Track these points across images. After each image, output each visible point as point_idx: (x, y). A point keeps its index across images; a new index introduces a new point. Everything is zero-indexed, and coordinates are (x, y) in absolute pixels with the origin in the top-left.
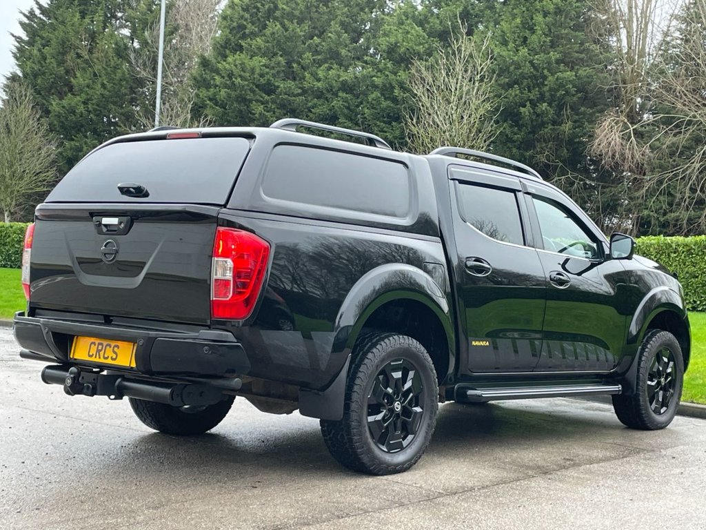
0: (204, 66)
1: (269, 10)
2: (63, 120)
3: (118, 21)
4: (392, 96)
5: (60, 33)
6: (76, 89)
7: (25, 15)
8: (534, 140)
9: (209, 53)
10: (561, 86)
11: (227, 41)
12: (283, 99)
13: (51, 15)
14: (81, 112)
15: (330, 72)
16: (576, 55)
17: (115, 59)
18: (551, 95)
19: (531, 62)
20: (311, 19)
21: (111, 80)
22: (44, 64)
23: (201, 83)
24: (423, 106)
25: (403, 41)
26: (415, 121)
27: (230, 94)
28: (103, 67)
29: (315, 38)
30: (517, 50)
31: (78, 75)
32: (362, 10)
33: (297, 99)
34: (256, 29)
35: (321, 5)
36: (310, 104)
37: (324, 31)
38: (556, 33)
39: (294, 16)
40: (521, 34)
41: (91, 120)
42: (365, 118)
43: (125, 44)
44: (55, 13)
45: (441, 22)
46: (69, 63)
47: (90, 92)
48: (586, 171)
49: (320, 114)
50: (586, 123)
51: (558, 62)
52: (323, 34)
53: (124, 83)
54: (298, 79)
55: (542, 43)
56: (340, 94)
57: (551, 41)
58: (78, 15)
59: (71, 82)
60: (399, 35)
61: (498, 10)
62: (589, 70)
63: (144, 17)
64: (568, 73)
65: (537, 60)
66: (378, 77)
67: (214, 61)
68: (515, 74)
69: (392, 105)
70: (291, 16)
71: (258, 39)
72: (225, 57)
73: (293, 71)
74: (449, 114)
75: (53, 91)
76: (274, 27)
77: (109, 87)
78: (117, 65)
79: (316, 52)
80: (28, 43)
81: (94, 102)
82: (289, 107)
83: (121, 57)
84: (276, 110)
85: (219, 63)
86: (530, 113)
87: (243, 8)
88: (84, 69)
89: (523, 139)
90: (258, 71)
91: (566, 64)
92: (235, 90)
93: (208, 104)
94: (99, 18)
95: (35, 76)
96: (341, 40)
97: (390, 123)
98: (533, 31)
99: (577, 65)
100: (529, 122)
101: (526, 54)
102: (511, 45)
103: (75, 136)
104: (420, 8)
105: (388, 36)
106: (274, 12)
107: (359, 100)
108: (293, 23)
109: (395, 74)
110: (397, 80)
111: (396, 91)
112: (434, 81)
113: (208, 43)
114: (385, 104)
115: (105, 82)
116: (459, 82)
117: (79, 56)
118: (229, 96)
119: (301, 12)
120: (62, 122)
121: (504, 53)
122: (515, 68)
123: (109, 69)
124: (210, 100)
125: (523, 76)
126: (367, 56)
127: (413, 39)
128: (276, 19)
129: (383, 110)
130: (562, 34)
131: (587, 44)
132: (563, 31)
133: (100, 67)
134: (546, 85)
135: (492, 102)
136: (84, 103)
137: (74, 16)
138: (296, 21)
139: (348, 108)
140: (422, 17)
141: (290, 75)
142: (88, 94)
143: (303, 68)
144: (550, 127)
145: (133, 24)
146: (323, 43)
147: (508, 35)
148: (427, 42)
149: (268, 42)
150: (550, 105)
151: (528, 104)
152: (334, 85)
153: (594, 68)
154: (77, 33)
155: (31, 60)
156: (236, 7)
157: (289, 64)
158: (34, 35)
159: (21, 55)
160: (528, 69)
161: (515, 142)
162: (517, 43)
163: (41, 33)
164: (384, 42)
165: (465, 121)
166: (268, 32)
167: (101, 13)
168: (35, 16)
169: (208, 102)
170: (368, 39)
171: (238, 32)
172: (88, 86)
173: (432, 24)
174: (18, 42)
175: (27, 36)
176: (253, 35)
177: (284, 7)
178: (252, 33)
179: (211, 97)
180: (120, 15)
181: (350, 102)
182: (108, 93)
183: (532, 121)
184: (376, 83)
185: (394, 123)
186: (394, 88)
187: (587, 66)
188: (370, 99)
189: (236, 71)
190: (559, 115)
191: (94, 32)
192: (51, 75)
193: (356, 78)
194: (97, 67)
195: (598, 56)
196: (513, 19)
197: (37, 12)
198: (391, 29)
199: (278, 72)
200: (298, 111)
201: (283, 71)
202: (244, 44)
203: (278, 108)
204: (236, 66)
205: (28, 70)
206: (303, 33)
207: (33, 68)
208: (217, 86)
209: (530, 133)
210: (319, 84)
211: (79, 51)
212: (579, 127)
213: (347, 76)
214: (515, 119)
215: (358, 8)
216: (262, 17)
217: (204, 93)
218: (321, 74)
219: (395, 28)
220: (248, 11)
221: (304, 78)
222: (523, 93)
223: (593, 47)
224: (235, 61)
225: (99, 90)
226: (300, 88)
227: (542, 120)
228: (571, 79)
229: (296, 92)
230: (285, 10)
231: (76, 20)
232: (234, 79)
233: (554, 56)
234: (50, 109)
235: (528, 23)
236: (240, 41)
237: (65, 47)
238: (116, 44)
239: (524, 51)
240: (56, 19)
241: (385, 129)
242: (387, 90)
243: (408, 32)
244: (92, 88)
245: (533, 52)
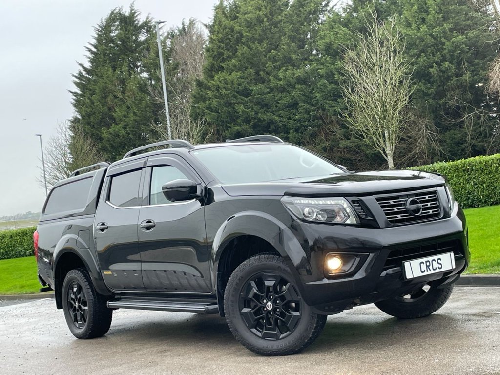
0: (200, 86)
1: (237, 38)
2: (112, 142)
3: (139, 69)
4: (334, 81)
5: (100, 84)
6: (117, 120)
7: (76, 77)
8: (444, 90)
9: (202, 77)
10: (457, 47)
11: (213, 66)
12: (257, 98)
13: (94, 73)
14: (123, 134)
15: (287, 72)
16: (464, 23)
17: (139, 93)
18: (451, 56)
19: (431, 35)
20: (267, 38)
21: (139, 109)
22: (94, 107)
23: (199, 98)
24: (354, 79)
25: (335, 40)
26: (350, 90)
27: (220, 102)
28: (133, 101)
29: (273, 51)
30: (419, 29)
31: (117, 110)
32: (302, 25)
33: (267, 96)
34: (231, 54)
35: (273, 27)
36: (277, 98)
37: (278, 45)
38: (445, 10)
39: (255, 39)
40: (420, 16)
41: (131, 139)
42: (318, 100)
43: (144, 83)
44: (95, 72)
45: (360, 21)
46: (110, 103)
47: (127, 120)
48: (488, 107)
49: (285, 104)
50: (481, 71)
51: (451, 30)
52: (278, 47)
53: (148, 109)
54: (266, 82)
55: (436, 19)
56: (297, 86)
57: (443, 17)
58: (111, 69)
59: (113, 116)
60: (332, 37)
61: (400, 4)
62: (476, 32)
63: (154, 62)
64: (460, 37)
65: (435, 32)
66: (321, 69)
67: (206, 81)
68: (421, 46)
69: (335, 87)
70: (253, 40)
71: (233, 60)
72: (212, 77)
73: (261, 78)
74: (375, 80)
75: (102, 124)
76: (242, 50)
77: (138, 114)
78: (142, 98)
79: (275, 61)
80: (81, 95)
81: (130, 126)
82: (263, 103)
83: (143, 92)
84: (254, 107)
85: (209, 82)
86: (437, 71)
87: (219, 41)
88: (120, 105)
89: (436, 92)
90: (236, 82)
91: (458, 31)
92: (223, 99)
93: (206, 112)
94: (125, 68)
95: (89, 116)
96: (291, 48)
97: (336, 100)
98: (427, 12)
99: (466, 30)
100: (438, 78)
101: (426, 29)
102: (414, 26)
103: (122, 152)
104: (343, 15)
105: (324, 39)
106: (241, 39)
107: (311, 88)
108: (254, 43)
109: (334, 64)
110: (336, 68)
111: (336, 76)
112: (359, 58)
113: (200, 70)
114: (330, 87)
115: (135, 111)
116: (378, 55)
117: (116, 97)
118: (219, 103)
119: (260, 35)
120: (112, 144)
121: (410, 32)
122: (420, 42)
123: (137, 102)
124: (207, 109)
125: (427, 46)
126: (311, 56)
127: (342, 37)
128: (243, 43)
129: (329, 92)
130: (450, 10)
131: (471, 14)
132: (451, 8)
133: (130, 102)
134: (445, 49)
135: (406, 66)
136: (124, 128)
137: (108, 71)
138: (257, 42)
139: (304, 95)
140: (346, 21)
141: (260, 80)
142: (126, 121)
143: (267, 73)
144: (455, 79)
145: (148, 68)
146: (279, 54)
147: (410, 19)
148: (352, 37)
149: (240, 60)
150: (451, 62)
151: (434, 65)
152: (292, 81)
153: (479, 30)
154: (112, 81)
155: (85, 106)
156: (214, 41)
157: (257, 73)
158: (84, 89)
159: (78, 104)
160: (429, 40)
161: (430, 95)
162: (418, 23)
163: (89, 86)
164: (321, 44)
165: (388, 83)
166: (239, 54)
167: (126, 65)
168: (83, 76)
169: (206, 111)
170: (310, 44)
171: (219, 58)
172: (124, 116)
173: (353, 24)
174: (75, 96)
175: (81, 91)
176: (230, 57)
177: (247, 34)
178: (228, 57)
179: (208, 107)
180: (139, 64)
181: (305, 90)
182: (138, 118)
183: (440, 77)
184: (321, 74)
185: (339, 100)
186: (334, 74)
187: (474, 29)
188: (319, 86)
189: (221, 85)
190: (459, 69)
191: (124, 79)
192: (99, 113)
193: (306, 73)
194: (129, 103)
195: (480, 20)
196: (412, 7)
197: (84, 73)
198: (325, 33)
199: (251, 80)
200: (269, 104)
201: (254, 79)
202: (224, 66)
203: (255, 105)
204: (220, 81)
205: (84, 113)
206: (263, 50)
207: (87, 111)
208: (211, 98)
209: (440, 86)
210: (281, 83)
211: (116, 94)
212: (476, 75)
213: (299, 73)
214: (427, 78)
215: (299, 24)
216: (234, 44)
217: (202, 105)
218: (281, 75)
219: (328, 32)
220: (223, 42)
221: (270, 81)
222: (429, 58)
223: (475, 14)
224: (219, 79)
225: (132, 117)
226: (268, 88)
227: (447, 75)
228: (463, 40)
229: (265, 92)
230: (248, 36)
231: (110, 73)
232: (220, 91)
233: (447, 26)
234: (102, 137)
235: (423, 8)
236: (221, 64)
237: (105, 93)
238: (139, 84)
239: (424, 28)
240: (97, 75)
241: (333, 105)
242: (330, 76)
243: (337, 33)
244: (127, 117)
245: (431, 27)
